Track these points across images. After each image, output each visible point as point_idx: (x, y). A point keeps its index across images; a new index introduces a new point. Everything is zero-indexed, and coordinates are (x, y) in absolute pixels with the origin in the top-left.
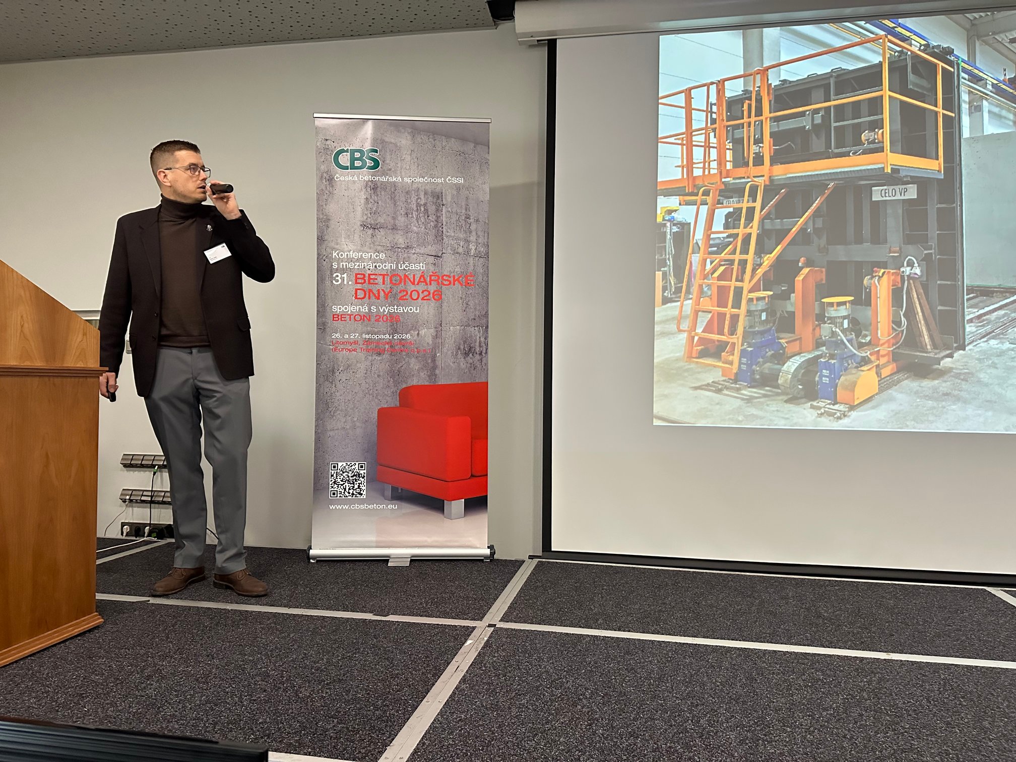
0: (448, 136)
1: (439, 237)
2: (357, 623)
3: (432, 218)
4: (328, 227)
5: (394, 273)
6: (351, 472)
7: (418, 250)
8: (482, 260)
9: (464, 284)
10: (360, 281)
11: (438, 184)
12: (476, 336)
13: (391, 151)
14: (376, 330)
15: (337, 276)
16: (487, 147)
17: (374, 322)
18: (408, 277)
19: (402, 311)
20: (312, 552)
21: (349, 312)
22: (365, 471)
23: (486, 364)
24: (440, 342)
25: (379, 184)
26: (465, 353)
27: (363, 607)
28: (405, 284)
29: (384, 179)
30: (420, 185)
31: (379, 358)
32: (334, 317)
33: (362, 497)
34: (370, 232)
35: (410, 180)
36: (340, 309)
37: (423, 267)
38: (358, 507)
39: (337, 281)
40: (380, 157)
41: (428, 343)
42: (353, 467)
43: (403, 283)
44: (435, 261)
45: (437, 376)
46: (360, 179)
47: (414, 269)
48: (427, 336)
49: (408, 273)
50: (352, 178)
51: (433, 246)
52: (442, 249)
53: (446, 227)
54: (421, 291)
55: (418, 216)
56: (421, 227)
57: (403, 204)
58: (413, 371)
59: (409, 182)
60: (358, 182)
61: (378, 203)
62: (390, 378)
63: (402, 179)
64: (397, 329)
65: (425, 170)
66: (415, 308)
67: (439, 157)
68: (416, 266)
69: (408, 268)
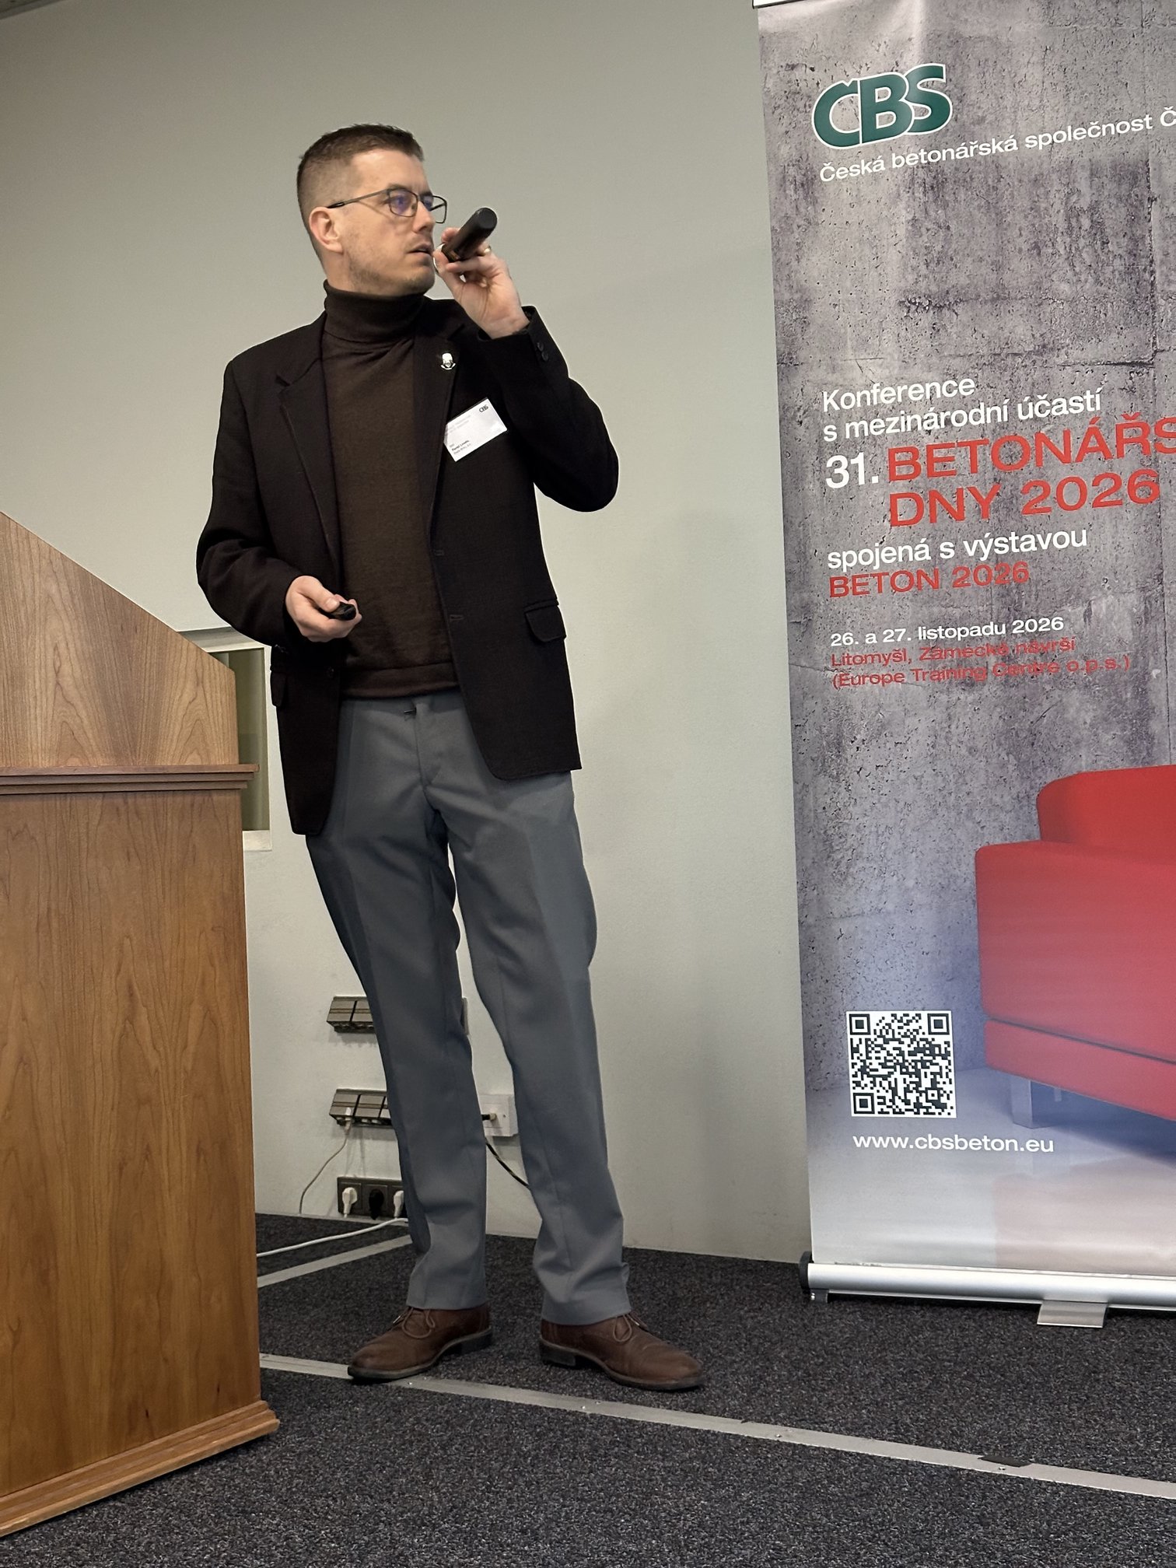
1: (1142, 300)
2: (931, 1477)
3: (1118, 246)
4: (805, 323)
5: (1005, 434)
6: (907, 1041)
7: (1075, 354)
10: (903, 470)
11: (1131, 138)
13: (983, 64)
14: (957, 613)
15: (838, 464)
17: (951, 591)
18: (1046, 441)
19: (1033, 548)
20: (816, 1271)
21: (876, 567)
22: (949, 1038)
24: (1160, 632)
25: (947, 171)
27: (954, 1434)
28: (1039, 464)
29: (963, 152)
30: (1075, 151)
31: (970, 698)
32: (833, 587)
33: (944, 1115)
34: (926, 319)
35: (1045, 139)
36: (849, 559)
37: (1093, 404)
38: (935, 1143)
39: (838, 479)
40: (950, 87)
41: (1120, 640)
42: (913, 1026)
43: (1032, 463)
44: (1131, 378)
45: (1156, 741)
46: (894, 166)
47: (1067, 413)
48: (1116, 618)
49: (1048, 427)
50: (871, 167)
51: (1125, 332)
52: (1154, 338)
53: (1164, 268)
54: (1092, 479)
55: (1073, 249)
56: (1083, 279)
57: (1026, 217)
58: (1076, 728)
59: (1041, 148)
60: (888, 175)
61: (948, 228)
62: (1008, 754)
63: (1020, 142)
64: (1021, 605)
65: (1092, 101)
66: (1073, 533)
67: (1134, 53)
68: (1071, 403)
69: (1048, 412)
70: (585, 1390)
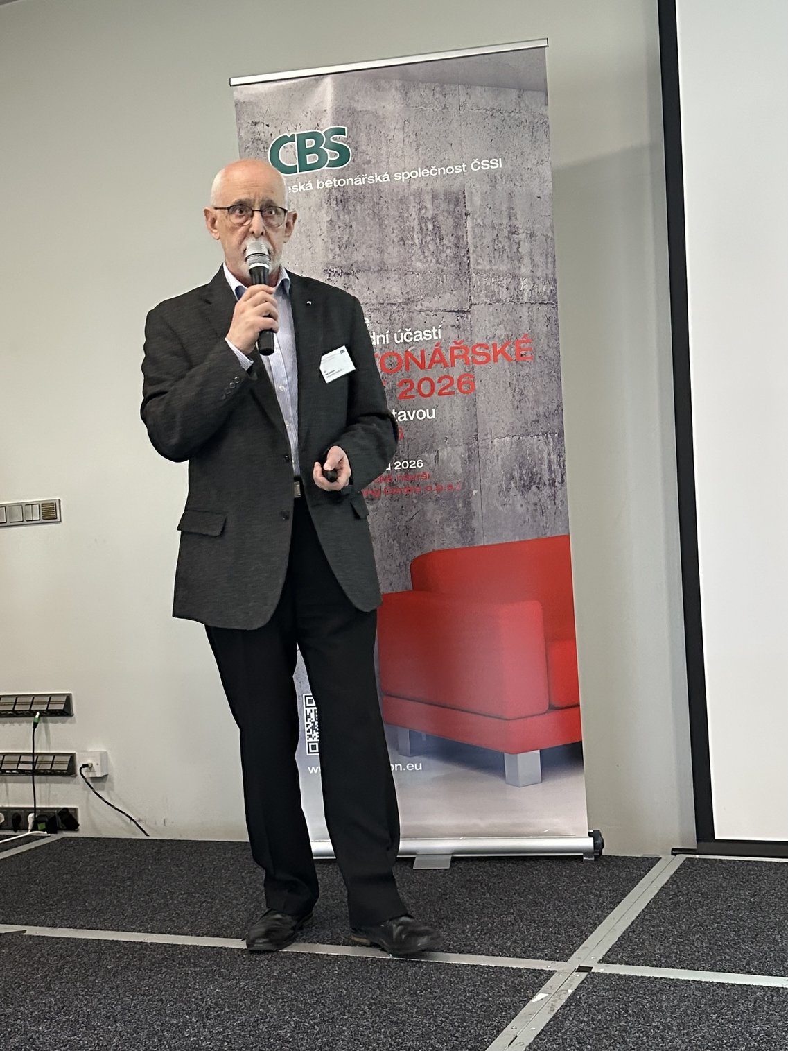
0: (468, 84)
1: (463, 274)
2: (351, 963)
3: (449, 241)
5: (387, 351)
7: (426, 304)
8: (545, 308)
9: (514, 357)
11: (455, 176)
12: (541, 452)
13: (368, 127)
16: (543, 94)
18: (411, 356)
19: (405, 419)
23: (563, 503)
24: (477, 467)
25: (350, 192)
26: (524, 486)
28: (407, 369)
29: (358, 181)
30: (423, 184)
34: (341, 281)
35: (406, 175)
37: (437, 335)
40: (350, 141)
41: (455, 473)
43: (404, 368)
44: (458, 320)
45: (476, 532)
46: (318, 187)
47: (422, 339)
48: (452, 461)
49: (412, 348)
50: (305, 187)
51: (454, 292)
52: (470, 297)
53: (475, 255)
54: (437, 379)
55: (424, 242)
56: (429, 260)
57: (396, 222)
58: (431, 524)
59: (403, 181)
60: (315, 192)
61: (351, 226)
62: (393, 540)
63: (392, 176)
64: (399, 452)
65: (432, 153)
66: (427, 410)
67: (455, 125)
68: (425, 334)
69: (411, 339)
70: (147, 929)
